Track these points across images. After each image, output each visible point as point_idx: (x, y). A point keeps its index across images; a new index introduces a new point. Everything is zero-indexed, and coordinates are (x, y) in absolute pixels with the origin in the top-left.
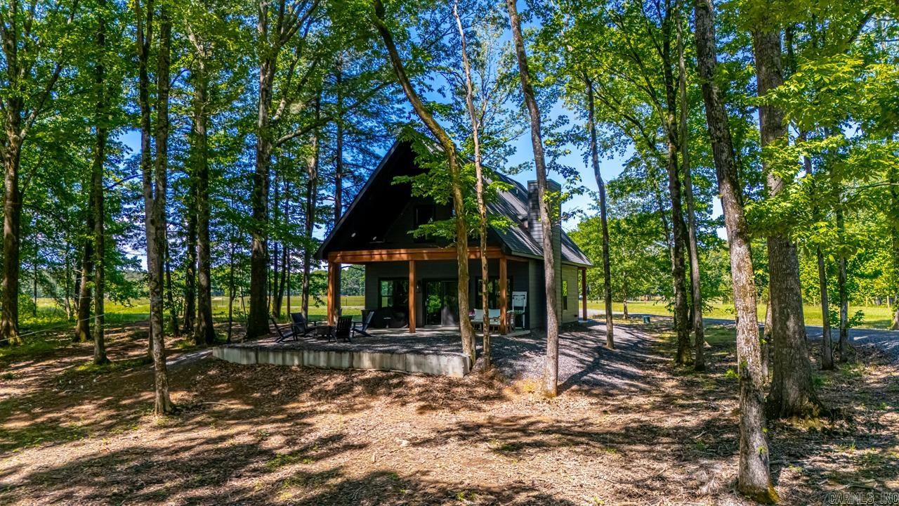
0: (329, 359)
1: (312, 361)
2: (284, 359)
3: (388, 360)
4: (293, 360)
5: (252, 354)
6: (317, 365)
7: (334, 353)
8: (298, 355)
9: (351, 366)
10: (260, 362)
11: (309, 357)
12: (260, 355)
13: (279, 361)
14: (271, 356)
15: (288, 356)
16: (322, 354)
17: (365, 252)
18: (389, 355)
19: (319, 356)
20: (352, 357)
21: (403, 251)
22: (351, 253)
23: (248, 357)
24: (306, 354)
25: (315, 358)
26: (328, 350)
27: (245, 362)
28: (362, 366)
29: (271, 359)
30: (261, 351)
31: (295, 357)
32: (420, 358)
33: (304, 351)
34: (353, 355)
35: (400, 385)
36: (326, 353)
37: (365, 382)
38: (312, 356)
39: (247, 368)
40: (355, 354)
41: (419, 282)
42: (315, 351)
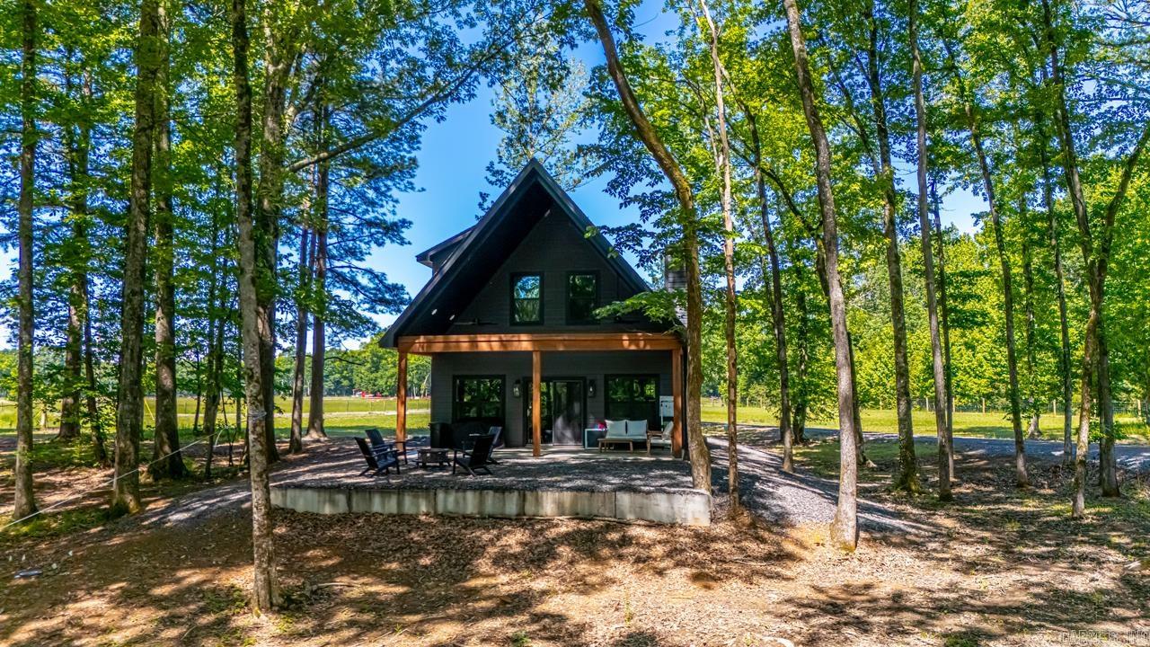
0: (481, 502)
1: (451, 507)
2: (400, 504)
3: (586, 502)
4: (418, 506)
5: (341, 498)
6: (461, 512)
7: (491, 492)
8: (427, 498)
9: (522, 513)
10: (355, 509)
11: (445, 501)
12: (355, 499)
13: (392, 506)
14: (377, 500)
15: (408, 500)
16: (470, 495)
17: (464, 338)
18: (587, 494)
19: (464, 499)
20: (523, 499)
21: (524, 337)
22: (440, 338)
23: (333, 503)
24: (441, 496)
25: (457, 502)
26: (481, 488)
27: (327, 510)
28: (542, 512)
29: (377, 505)
30: (357, 492)
31: (421, 500)
32: (639, 498)
33: (438, 491)
34: (524, 495)
35: (626, 541)
36: (477, 493)
37: (567, 538)
38: (451, 498)
39: (339, 521)
40: (528, 494)
41: (518, 382)
42: (457, 491)
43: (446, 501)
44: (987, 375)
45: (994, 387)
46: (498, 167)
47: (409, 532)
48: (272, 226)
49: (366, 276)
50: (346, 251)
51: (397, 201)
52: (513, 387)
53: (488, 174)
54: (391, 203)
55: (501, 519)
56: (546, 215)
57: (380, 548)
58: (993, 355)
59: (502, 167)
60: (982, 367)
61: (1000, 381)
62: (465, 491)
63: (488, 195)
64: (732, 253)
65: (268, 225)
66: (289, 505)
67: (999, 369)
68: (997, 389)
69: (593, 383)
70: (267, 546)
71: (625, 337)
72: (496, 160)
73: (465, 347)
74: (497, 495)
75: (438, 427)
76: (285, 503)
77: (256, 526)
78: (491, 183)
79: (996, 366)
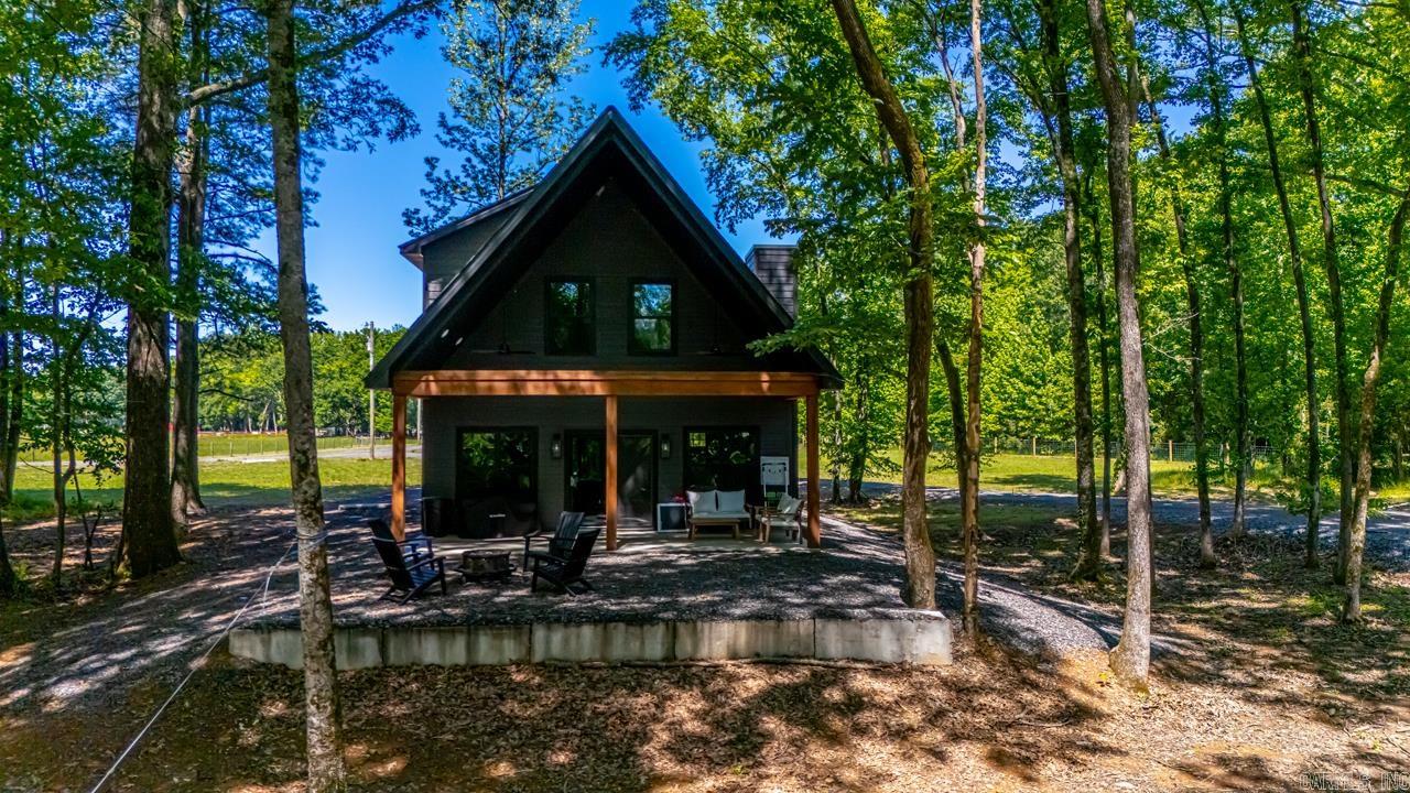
0: (606, 641)
1: (556, 650)
2: (471, 649)
3: (774, 637)
4: (500, 651)
5: (369, 645)
6: (573, 656)
7: (622, 626)
8: (516, 637)
9: (673, 655)
10: (393, 659)
12: (392, 644)
13: (457, 652)
14: (431, 643)
15: (483, 641)
16: (587, 631)
18: (772, 623)
19: (578, 636)
20: (673, 635)
21: (591, 374)
24: (540, 633)
25: (566, 641)
26: (605, 619)
28: (704, 652)
29: (430, 651)
30: (396, 633)
31: (506, 642)
32: (850, 628)
33: (535, 626)
34: (675, 629)
35: (855, 703)
36: (600, 628)
37: (769, 700)
38: (557, 637)
39: (371, 682)
40: (682, 628)
41: (556, 437)
42: (567, 624)
43: (551, 643)
44: (995, 410)
45: (1001, 424)
46: (451, 122)
47: (502, 697)
48: (162, 189)
49: (260, 271)
50: (219, 231)
51: (321, 163)
52: (552, 445)
53: (441, 131)
54: (312, 166)
55: (645, 667)
56: (599, 193)
57: (464, 731)
58: (1003, 386)
59: (460, 122)
60: (989, 400)
61: (1009, 417)
62: (579, 625)
63: (437, 160)
64: (982, 264)
65: (157, 188)
66: (277, 659)
67: (1009, 403)
68: (1006, 425)
69: (666, 438)
70: (336, 772)
71: (765, 377)
72: (449, 113)
73: (502, 389)
74: (632, 629)
75: (437, 505)
76: (267, 656)
77: (314, 738)
78: (445, 144)
79: (1005, 400)
